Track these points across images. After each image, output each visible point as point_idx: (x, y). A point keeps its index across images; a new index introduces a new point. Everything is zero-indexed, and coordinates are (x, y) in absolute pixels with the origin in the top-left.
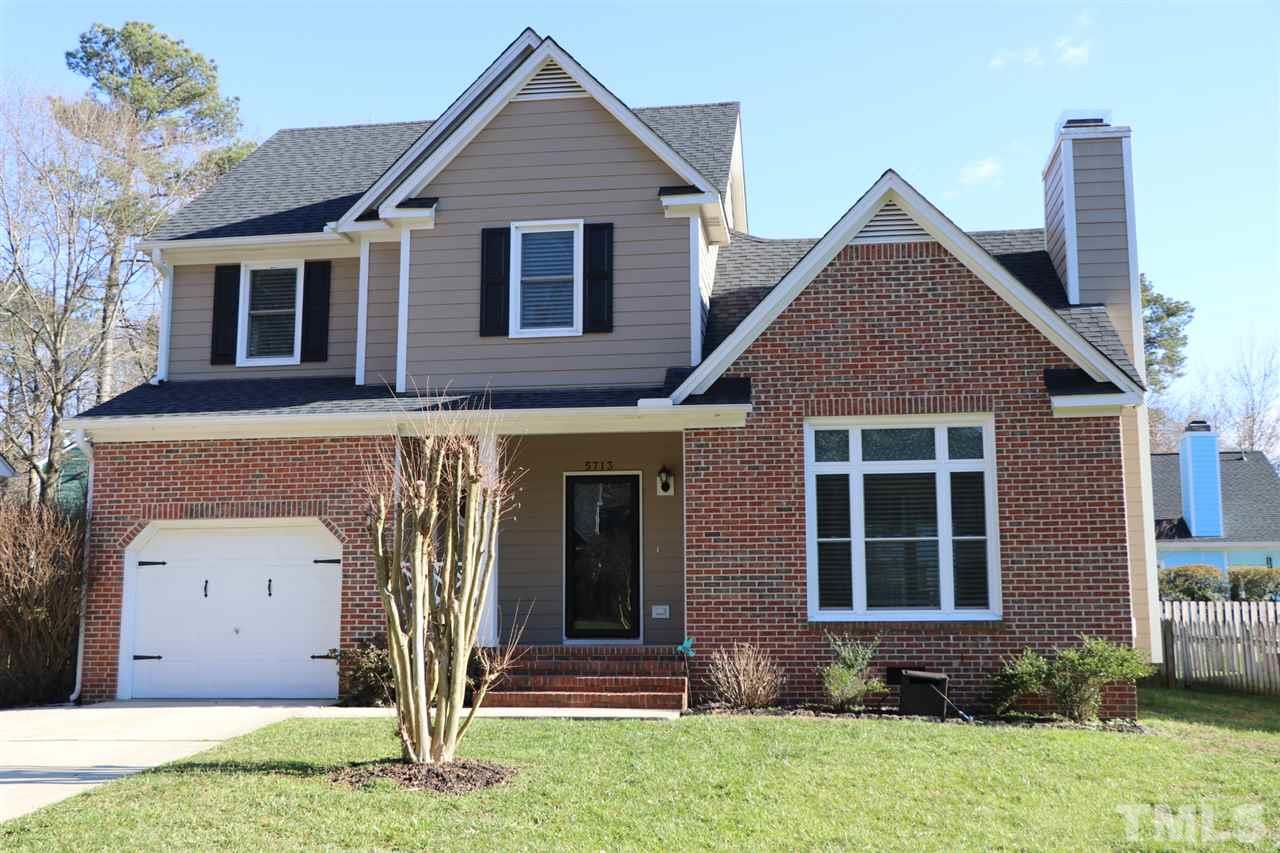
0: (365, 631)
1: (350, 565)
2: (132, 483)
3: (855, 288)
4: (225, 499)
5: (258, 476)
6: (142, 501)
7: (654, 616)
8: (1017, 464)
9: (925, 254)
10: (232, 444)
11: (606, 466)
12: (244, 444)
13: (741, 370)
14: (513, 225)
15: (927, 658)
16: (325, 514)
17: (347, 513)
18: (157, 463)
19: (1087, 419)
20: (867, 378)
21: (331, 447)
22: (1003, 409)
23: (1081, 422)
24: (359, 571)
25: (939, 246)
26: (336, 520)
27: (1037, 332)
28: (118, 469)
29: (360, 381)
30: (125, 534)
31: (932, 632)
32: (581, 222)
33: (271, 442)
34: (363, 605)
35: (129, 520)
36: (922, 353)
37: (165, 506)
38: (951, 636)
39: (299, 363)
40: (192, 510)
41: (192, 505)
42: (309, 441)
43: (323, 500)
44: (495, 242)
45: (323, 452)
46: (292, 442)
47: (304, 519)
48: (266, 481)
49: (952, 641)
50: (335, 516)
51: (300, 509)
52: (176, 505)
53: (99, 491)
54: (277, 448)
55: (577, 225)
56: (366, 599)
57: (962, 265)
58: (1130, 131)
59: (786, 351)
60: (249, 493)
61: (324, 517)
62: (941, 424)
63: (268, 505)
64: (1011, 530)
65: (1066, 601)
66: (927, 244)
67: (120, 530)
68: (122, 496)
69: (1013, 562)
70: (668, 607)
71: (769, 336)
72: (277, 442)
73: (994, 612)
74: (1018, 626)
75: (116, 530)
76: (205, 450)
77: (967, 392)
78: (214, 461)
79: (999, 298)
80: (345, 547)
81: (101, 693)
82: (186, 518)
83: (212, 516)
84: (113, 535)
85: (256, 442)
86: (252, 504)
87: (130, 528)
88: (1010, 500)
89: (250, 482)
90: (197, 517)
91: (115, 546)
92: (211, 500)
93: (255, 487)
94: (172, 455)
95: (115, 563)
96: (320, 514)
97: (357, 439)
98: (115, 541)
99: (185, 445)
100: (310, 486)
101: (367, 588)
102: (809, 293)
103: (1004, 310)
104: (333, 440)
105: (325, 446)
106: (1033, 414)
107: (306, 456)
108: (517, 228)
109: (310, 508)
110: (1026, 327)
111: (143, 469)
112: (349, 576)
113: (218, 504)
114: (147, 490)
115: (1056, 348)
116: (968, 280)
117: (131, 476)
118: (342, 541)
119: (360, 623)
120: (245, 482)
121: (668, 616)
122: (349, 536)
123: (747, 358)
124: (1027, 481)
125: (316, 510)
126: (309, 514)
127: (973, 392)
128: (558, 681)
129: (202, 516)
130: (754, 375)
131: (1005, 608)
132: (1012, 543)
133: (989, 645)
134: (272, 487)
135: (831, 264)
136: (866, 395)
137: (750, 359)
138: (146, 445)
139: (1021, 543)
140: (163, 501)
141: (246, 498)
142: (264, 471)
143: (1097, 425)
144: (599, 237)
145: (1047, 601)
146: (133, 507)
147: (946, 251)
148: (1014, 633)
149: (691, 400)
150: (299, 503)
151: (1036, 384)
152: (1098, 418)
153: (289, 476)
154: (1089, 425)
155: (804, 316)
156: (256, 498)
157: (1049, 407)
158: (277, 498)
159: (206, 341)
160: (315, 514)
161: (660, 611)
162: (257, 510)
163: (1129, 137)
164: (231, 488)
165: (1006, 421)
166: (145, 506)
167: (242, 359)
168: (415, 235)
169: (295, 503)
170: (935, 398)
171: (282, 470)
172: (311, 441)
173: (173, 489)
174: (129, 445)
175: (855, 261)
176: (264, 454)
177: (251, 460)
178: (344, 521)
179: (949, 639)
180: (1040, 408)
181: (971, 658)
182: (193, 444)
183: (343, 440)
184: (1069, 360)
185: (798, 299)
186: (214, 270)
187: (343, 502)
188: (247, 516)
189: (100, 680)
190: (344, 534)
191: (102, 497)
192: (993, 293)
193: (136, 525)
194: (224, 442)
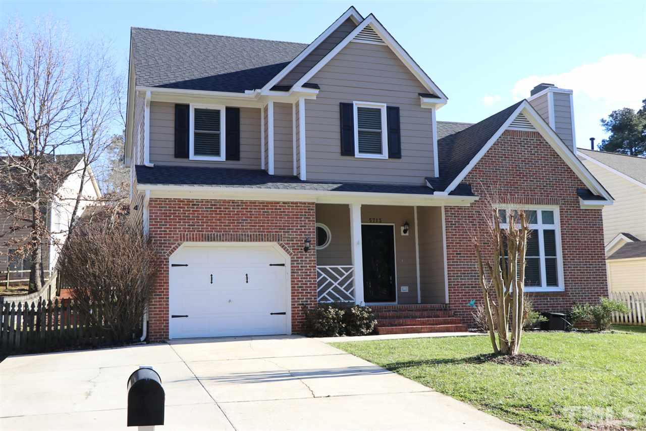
0: (304, 300)
1: (295, 267)
2: (173, 221)
3: (509, 149)
4: (227, 231)
5: (244, 220)
6: (179, 231)
7: (402, 291)
8: (569, 227)
9: (534, 136)
10: (229, 203)
11: (379, 220)
12: (236, 203)
13: (467, 181)
14: (354, 102)
15: (541, 307)
16: (281, 241)
17: (293, 241)
18: (187, 211)
19: (591, 210)
20: (515, 188)
21: (283, 206)
22: (563, 204)
23: (590, 211)
24: (300, 270)
25: (539, 134)
26: (288, 244)
27: (574, 173)
28: (164, 213)
29: (271, 172)
30: (171, 249)
31: (542, 296)
32: (385, 105)
33: (251, 202)
34: (303, 287)
35: (172, 241)
36: (534, 178)
37: (193, 234)
38: (549, 298)
39: (225, 160)
40: (208, 237)
41: (208, 234)
42: (271, 203)
43: (280, 234)
44: (346, 109)
45: (279, 209)
46: (262, 203)
47: (270, 243)
48: (249, 223)
49: (549, 300)
50: (286, 242)
51: (268, 238)
52: (199, 234)
53: (153, 225)
54: (254, 206)
55: (383, 106)
56: (304, 284)
57: (547, 143)
58: (572, 92)
59: (485, 174)
60: (240, 229)
61: (281, 242)
62: (539, 209)
63: (251, 235)
64: (567, 254)
65: (587, 283)
66: (534, 132)
67: (167, 247)
68: (168, 228)
69: (569, 267)
70: (407, 287)
71: (477, 167)
72: (254, 202)
73: (561, 288)
74: (571, 294)
75: (164, 247)
76: (215, 205)
77: (551, 196)
78: (220, 211)
79: (560, 158)
80: (292, 258)
81: (160, 337)
82: (205, 241)
83: (220, 240)
84: (163, 250)
85: (242, 202)
86: (242, 235)
87: (173, 246)
88: (567, 242)
89: (240, 223)
90: (211, 241)
91: (165, 256)
92: (218, 232)
93: (243, 226)
94: (195, 207)
95: (164, 265)
96: (279, 240)
97: (296, 203)
98: (164, 253)
99: (203, 202)
100: (273, 226)
101: (304, 278)
102: (492, 149)
103: (562, 163)
104: (284, 203)
105: (280, 206)
106: (573, 207)
107: (270, 211)
108: (356, 104)
109: (273, 238)
110: (570, 171)
111: (178, 213)
112: (295, 273)
113: (223, 234)
114: (182, 225)
115: (580, 180)
116: (549, 149)
117: (172, 217)
118: (291, 255)
119: (302, 296)
120: (237, 223)
121: (407, 291)
122: (294, 252)
123: (469, 176)
124: (573, 234)
125: (276, 238)
126: (273, 240)
127: (553, 196)
129: (214, 240)
130: (472, 183)
131: (565, 286)
132: (568, 259)
133: (562, 301)
134: (252, 226)
135: (500, 137)
136: (515, 195)
137: (471, 176)
138: (180, 200)
139: (571, 259)
140: (191, 231)
141: (239, 232)
142: (248, 217)
143: (595, 213)
144: (393, 112)
145: (581, 283)
146: (174, 234)
147: (541, 136)
148: (570, 296)
149: (451, 193)
150: (268, 235)
151: (574, 195)
152: (595, 210)
153: (261, 220)
154: (592, 213)
155: (491, 159)
156: (244, 232)
157: (579, 205)
158: (256, 232)
159: (172, 145)
160: (276, 241)
161: (405, 289)
162: (245, 238)
163: (572, 94)
164: (230, 226)
165: (564, 209)
166: (181, 234)
167: (192, 156)
168: (307, 102)
169: (265, 234)
170: (540, 198)
171: (257, 217)
172: (272, 203)
173: (197, 225)
174: (170, 200)
175: (508, 137)
176: (247, 209)
177: (240, 212)
178: (291, 245)
179: (547, 299)
180: (576, 204)
181: (556, 307)
182: (207, 201)
183: (289, 203)
184: (585, 185)
185: (488, 151)
186: (174, 106)
187: (290, 235)
188: (240, 241)
189: (159, 329)
190: (291, 251)
191: (155, 228)
192: (559, 156)
193: (176, 244)
194: (224, 201)
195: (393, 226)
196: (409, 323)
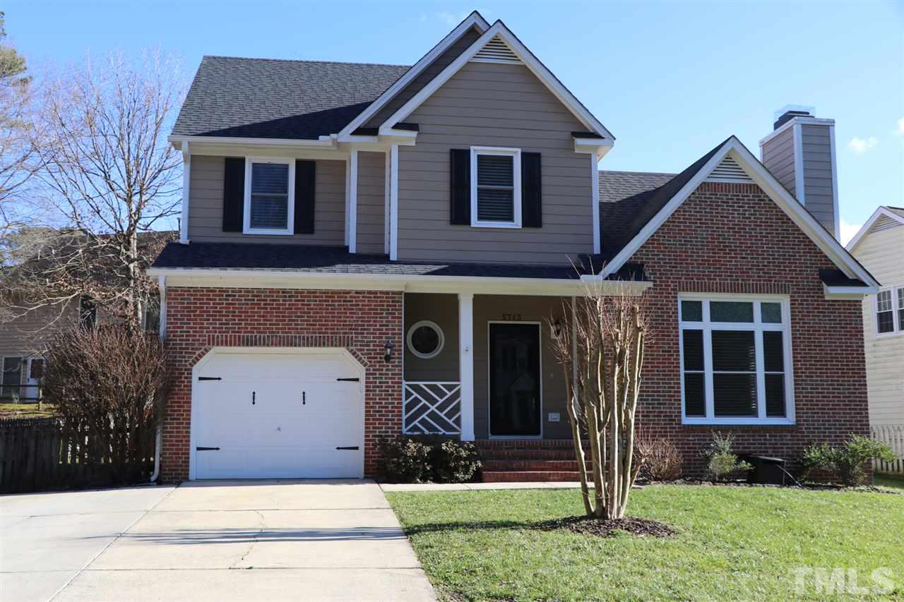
0: (384, 430)
1: (371, 383)
2: (199, 318)
3: (708, 210)
4: (273, 332)
5: (299, 317)
6: (207, 332)
7: (550, 420)
8: (804, 327)
9: (749, 192)
10: (278, 292)
11: (517, 317)
12: (288, 292)
13: (639, 258)
14: (472, 148)
15: (754, 448)
16: (352, 345)
17: (369, 346)
18: (219, 304)
19: (843, 301)
20: (716, 268)
21: (355, 297)
22: (795, 293)
23: (840, 303)
24: (378, 387)
25: (758, 187)
26: (360, 350)
27: (815, 245)
28: (187, 308)
29: (352, 250)
30: (194, 356)
31: (754, 431)
32: (519, 150)
33: (309, 292)
34: (381, 411)
35: (196, 346)
36: (748, 254)
37: (226, 336)
38: (768, 435)
39: (293, 234)
40: (248, 340)
41: (248, 336)
42: (338, 292)
43: (350, 336)
44: (459, 159)
45: (349, 301)
46: (325, 293)
47: (335, 348)
48: (306, 321)
49: (768, 437)
50: (359, 347)
51: (332, 342)
52: (235, 336)
53: (172, 323)
54: (314, 297)
55: (516, 152)
56: (384, 407)
57: (771, 200)
58: (834, 122)
59: (666, 248)
60: (293, 329)
61: (351, 348)
62: (757, 300)
63: (308, 338)
64: (801, 369)
65: (833, 413)
66: (750, 185)
67: (190, 353)
68: (191, 328)
69: (803, 389)
70: (559, 414)
71: (655, 238)
72: (314, 292)
73: (790, 419)
74: (806, 428)
75: (186, 353)
76: (257, 296)
77: (775, 281)
78: (265, 304)
79: (793, 223)
80: (367, 370)
81: (176, 476)
82: (243, 345)
83: (264, 345)
84: (185, 357)
85: (297, 291)
86: (295, 337)
87: (197, 352)
88: (801, 350)
89: (293, 321)
90: (252, 345)
91: (186, 365)
92: (262, 333)
93: (298, 325)
94: (230, 298)
95: (186, 378)
96: (348, 345)
97: (375, 293)
98: (186, 361)
99: (241, 292)
100: (340, 325)
101: (384, 399)
102: (680, 211)
103: (796, 230)
104: (357, 293)
105: (351, 297)
106: (813, 297)
107: (337, 304)
108: (474, 150)
109: (340, 341)
110: (809, 242)
111: (207, 308)
112: (370, 391)
113: (268, 336)
114: (211, 324)
115: (826, 257)
116: (774, 210)
117: (198, 313)
118: (365, 365)
119: (379, 424)
120: (289, 320)
121: (558, 420)
122: (370, 362)
123: (642, 251)
124: (810, 338)
125: (344, 343)
126: (340, 346)
127: (779, 281)
128: (533, 463)
129: (256, 345)
130: (646, 262)
131: (797, 417)
132: (802, 376)
133: (790, 440)
134: (310, 325)
135: (693, 193)
136: (715, 279)
137: (644, 252)
138: (209, 290)
139: (807, 376)
140: (224, 332)
141: (291, 333)
142: (305, 313)
143: (849, 305)
144: (532, 162)
145: (822, 413)
146: (200, 336)
147: (761, 191)
148: (804, 432)
149: (611, 277)
150: (332, 337)
151: (815, 278)
152: (849, 301)
153: (323, 317)
154: (845, 305)
155: (677, 226)
156: (298, 333)
157: (822, 293)
158: (315, 333)
160: (344, 346)
161: (554, 417)
162: (300, 341)
163: (834, 126)
164: (278, 325)
165: (797, 300)
166: (209, 336)
167: (247, 229)
168: (401, 149)
169: (328, 337)
170: (756, 284)
171: (318, 313)
172: (340, 293)
173: (232, 324)
174: (196, 290)
175: (707, 193)
176: (304, 301)
177: (294, 305)
178: (366, 351)
179: (766, 436)
180: (817, 293)
181: (778, 448)
182: (247, 291)
183: (364, 293)
184: (833, 264)
185: (673, 214)
186: (224, 161)
187: (366, 337)
188: (291, 345)
189: (176, 466)
190: (366, 360)
191: (174, 328)
192: (789, 219)
193: (203, 350)
194: (272, 291)
195: (538, 325)
196: (534, 467)
